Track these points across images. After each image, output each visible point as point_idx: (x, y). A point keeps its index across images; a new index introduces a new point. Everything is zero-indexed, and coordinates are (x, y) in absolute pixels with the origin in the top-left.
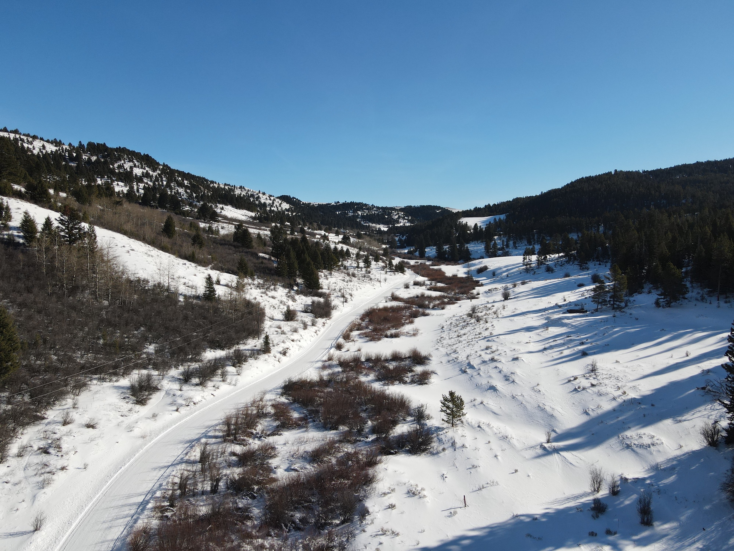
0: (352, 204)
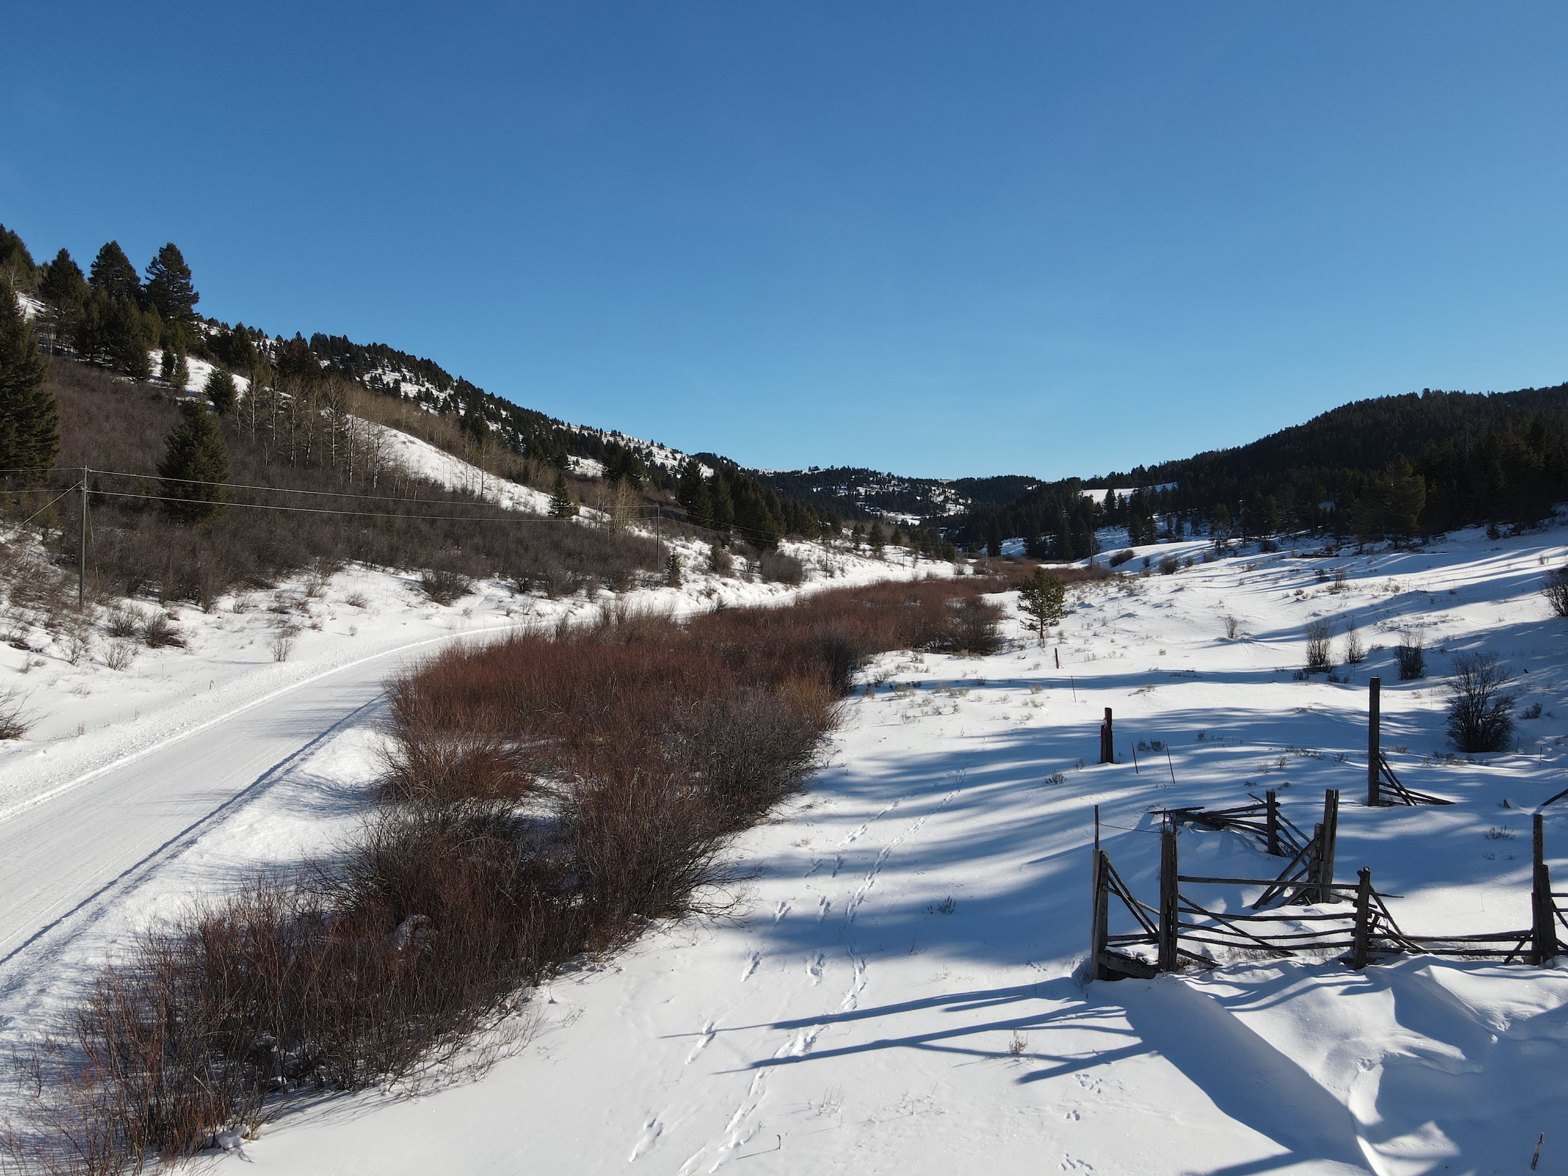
0: (846, 472)
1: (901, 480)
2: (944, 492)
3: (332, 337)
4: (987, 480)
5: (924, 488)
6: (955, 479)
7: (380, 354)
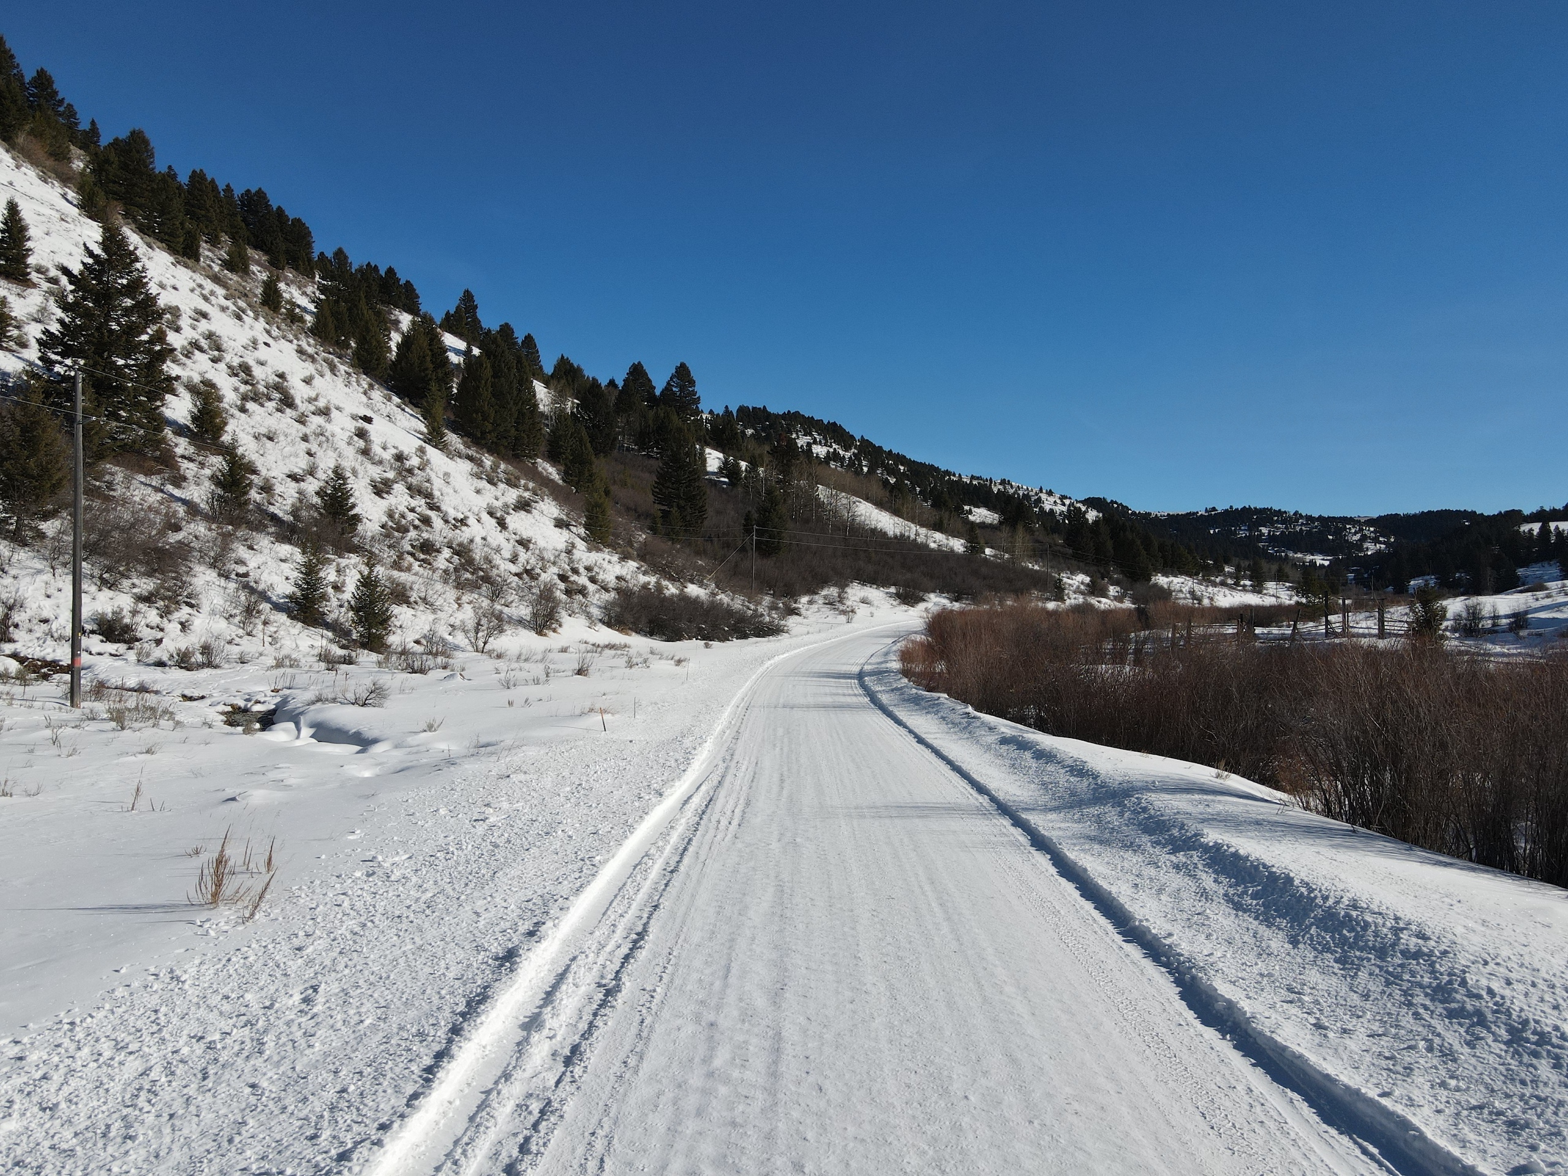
0: (1246, 512)
1: (1310, 518)
2: (1361, 530)
3: (754, 408)
4: (1415, 515)
5: (1337, 526)
6: (1375, 515)
7: (794, 419)
